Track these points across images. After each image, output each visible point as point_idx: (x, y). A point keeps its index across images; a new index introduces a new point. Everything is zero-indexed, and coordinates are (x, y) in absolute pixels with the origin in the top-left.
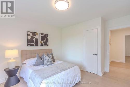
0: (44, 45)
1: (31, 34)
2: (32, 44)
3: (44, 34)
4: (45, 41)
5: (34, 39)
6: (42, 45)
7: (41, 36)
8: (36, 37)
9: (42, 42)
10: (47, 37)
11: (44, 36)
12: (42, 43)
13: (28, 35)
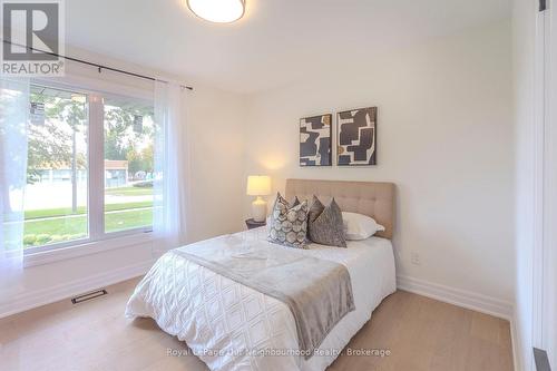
0: (352, 162)
1: (309, 127)
2: (311, 158)
3: (353, 114)
4: (356, 143)
5: (317, 142)
6: (344, 161)
7: (341, 122)
8: (324, 133)
9: (345, 147)
10: (369, 123)
11: (352, 121)
12: (345, 153)
13: (303, 130)
